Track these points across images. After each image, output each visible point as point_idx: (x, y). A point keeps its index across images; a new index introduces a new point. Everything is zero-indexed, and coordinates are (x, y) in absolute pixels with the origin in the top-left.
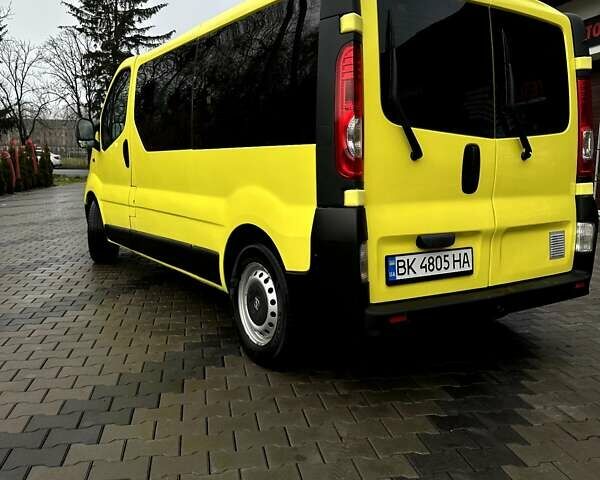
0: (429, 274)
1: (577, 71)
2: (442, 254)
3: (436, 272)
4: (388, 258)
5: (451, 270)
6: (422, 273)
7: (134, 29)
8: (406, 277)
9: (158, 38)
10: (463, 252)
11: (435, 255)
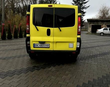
0: (41, 47)
1: (78, 16)
2: (43, 44)
3: (42, 47)
4: (34, 44)
5: (45, 47)
6: (40, 47)
7: (83, 6)
8: (37, 47)
9: (87, 7)
10: (48, 44)
11: (42, 44)
